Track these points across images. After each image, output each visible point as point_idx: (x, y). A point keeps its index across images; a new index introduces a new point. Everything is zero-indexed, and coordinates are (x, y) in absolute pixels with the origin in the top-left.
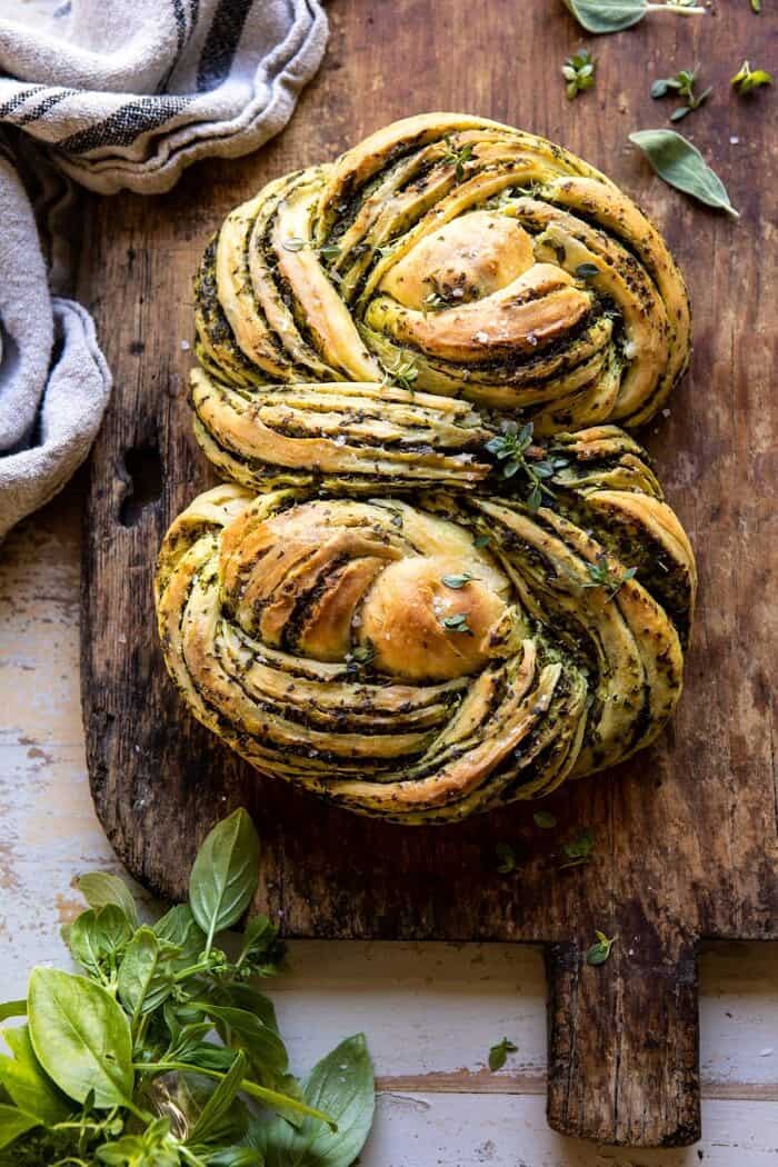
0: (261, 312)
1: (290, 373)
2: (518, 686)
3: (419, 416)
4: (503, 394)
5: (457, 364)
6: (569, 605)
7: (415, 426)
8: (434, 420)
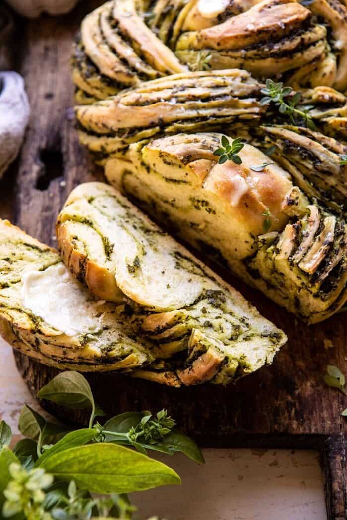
0: (114, 51)
1: (136, 79)
2: (311, 230)
3: (219, 80)
4: (267, 63)
5: (236, 49)
6: (332, 181)
7: (217, 87)
8: (229, 81)
